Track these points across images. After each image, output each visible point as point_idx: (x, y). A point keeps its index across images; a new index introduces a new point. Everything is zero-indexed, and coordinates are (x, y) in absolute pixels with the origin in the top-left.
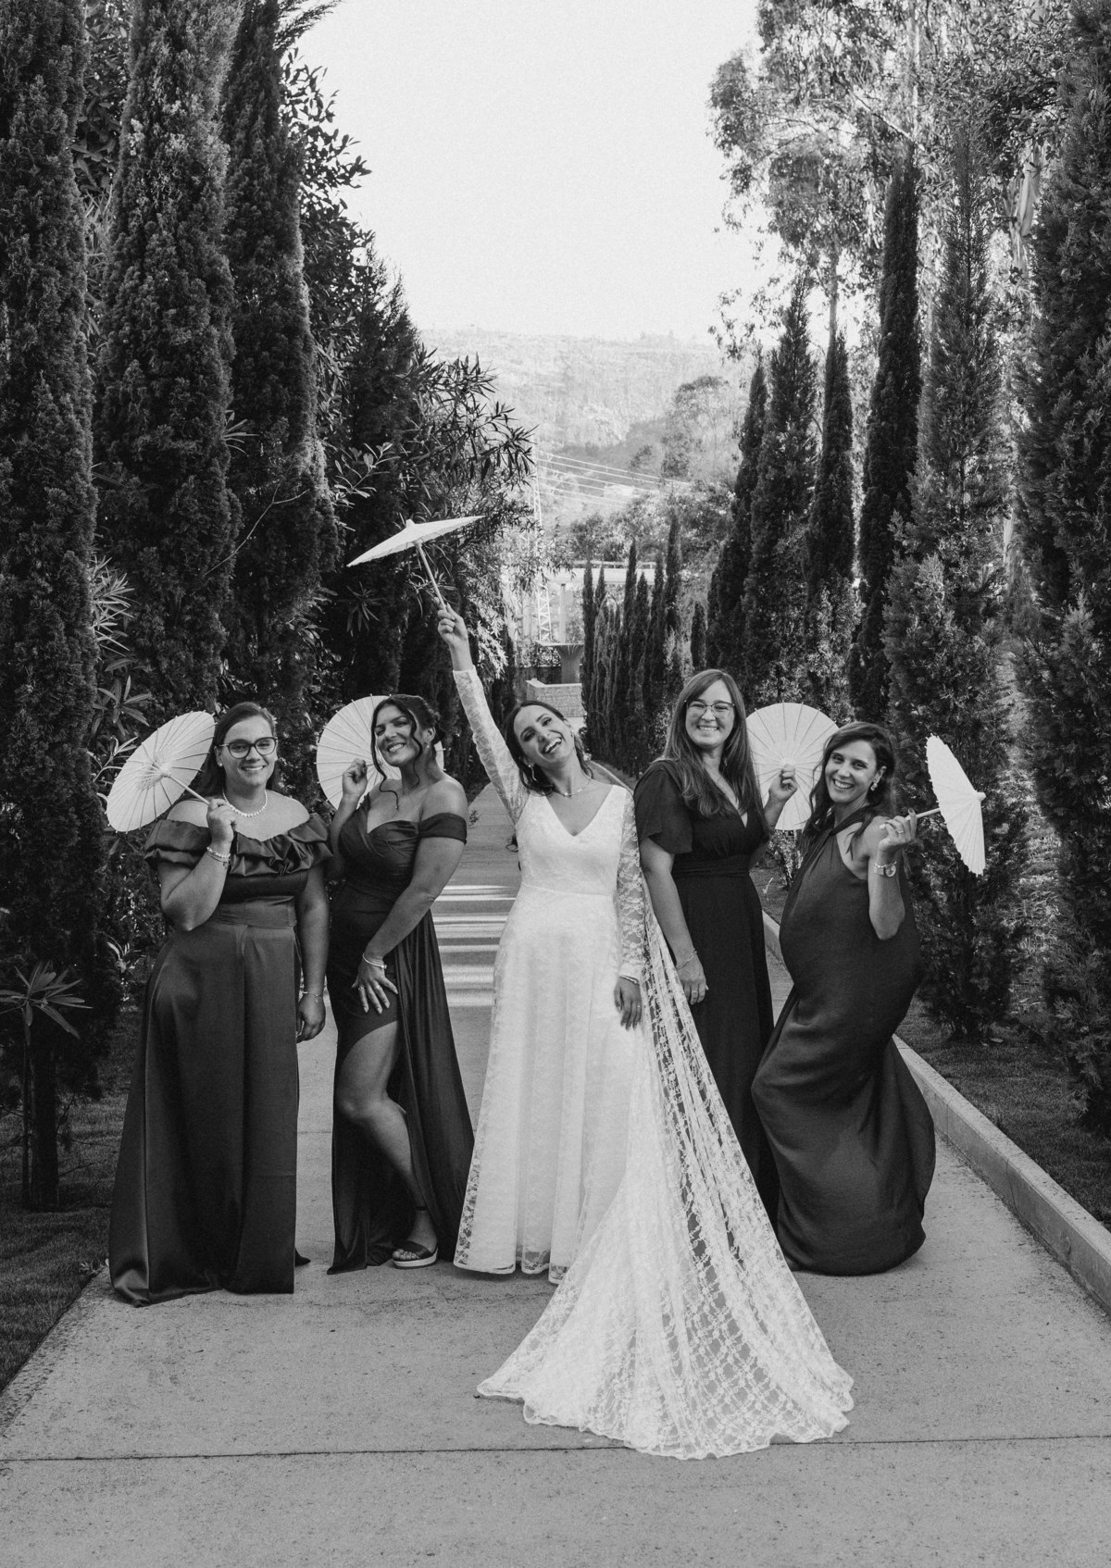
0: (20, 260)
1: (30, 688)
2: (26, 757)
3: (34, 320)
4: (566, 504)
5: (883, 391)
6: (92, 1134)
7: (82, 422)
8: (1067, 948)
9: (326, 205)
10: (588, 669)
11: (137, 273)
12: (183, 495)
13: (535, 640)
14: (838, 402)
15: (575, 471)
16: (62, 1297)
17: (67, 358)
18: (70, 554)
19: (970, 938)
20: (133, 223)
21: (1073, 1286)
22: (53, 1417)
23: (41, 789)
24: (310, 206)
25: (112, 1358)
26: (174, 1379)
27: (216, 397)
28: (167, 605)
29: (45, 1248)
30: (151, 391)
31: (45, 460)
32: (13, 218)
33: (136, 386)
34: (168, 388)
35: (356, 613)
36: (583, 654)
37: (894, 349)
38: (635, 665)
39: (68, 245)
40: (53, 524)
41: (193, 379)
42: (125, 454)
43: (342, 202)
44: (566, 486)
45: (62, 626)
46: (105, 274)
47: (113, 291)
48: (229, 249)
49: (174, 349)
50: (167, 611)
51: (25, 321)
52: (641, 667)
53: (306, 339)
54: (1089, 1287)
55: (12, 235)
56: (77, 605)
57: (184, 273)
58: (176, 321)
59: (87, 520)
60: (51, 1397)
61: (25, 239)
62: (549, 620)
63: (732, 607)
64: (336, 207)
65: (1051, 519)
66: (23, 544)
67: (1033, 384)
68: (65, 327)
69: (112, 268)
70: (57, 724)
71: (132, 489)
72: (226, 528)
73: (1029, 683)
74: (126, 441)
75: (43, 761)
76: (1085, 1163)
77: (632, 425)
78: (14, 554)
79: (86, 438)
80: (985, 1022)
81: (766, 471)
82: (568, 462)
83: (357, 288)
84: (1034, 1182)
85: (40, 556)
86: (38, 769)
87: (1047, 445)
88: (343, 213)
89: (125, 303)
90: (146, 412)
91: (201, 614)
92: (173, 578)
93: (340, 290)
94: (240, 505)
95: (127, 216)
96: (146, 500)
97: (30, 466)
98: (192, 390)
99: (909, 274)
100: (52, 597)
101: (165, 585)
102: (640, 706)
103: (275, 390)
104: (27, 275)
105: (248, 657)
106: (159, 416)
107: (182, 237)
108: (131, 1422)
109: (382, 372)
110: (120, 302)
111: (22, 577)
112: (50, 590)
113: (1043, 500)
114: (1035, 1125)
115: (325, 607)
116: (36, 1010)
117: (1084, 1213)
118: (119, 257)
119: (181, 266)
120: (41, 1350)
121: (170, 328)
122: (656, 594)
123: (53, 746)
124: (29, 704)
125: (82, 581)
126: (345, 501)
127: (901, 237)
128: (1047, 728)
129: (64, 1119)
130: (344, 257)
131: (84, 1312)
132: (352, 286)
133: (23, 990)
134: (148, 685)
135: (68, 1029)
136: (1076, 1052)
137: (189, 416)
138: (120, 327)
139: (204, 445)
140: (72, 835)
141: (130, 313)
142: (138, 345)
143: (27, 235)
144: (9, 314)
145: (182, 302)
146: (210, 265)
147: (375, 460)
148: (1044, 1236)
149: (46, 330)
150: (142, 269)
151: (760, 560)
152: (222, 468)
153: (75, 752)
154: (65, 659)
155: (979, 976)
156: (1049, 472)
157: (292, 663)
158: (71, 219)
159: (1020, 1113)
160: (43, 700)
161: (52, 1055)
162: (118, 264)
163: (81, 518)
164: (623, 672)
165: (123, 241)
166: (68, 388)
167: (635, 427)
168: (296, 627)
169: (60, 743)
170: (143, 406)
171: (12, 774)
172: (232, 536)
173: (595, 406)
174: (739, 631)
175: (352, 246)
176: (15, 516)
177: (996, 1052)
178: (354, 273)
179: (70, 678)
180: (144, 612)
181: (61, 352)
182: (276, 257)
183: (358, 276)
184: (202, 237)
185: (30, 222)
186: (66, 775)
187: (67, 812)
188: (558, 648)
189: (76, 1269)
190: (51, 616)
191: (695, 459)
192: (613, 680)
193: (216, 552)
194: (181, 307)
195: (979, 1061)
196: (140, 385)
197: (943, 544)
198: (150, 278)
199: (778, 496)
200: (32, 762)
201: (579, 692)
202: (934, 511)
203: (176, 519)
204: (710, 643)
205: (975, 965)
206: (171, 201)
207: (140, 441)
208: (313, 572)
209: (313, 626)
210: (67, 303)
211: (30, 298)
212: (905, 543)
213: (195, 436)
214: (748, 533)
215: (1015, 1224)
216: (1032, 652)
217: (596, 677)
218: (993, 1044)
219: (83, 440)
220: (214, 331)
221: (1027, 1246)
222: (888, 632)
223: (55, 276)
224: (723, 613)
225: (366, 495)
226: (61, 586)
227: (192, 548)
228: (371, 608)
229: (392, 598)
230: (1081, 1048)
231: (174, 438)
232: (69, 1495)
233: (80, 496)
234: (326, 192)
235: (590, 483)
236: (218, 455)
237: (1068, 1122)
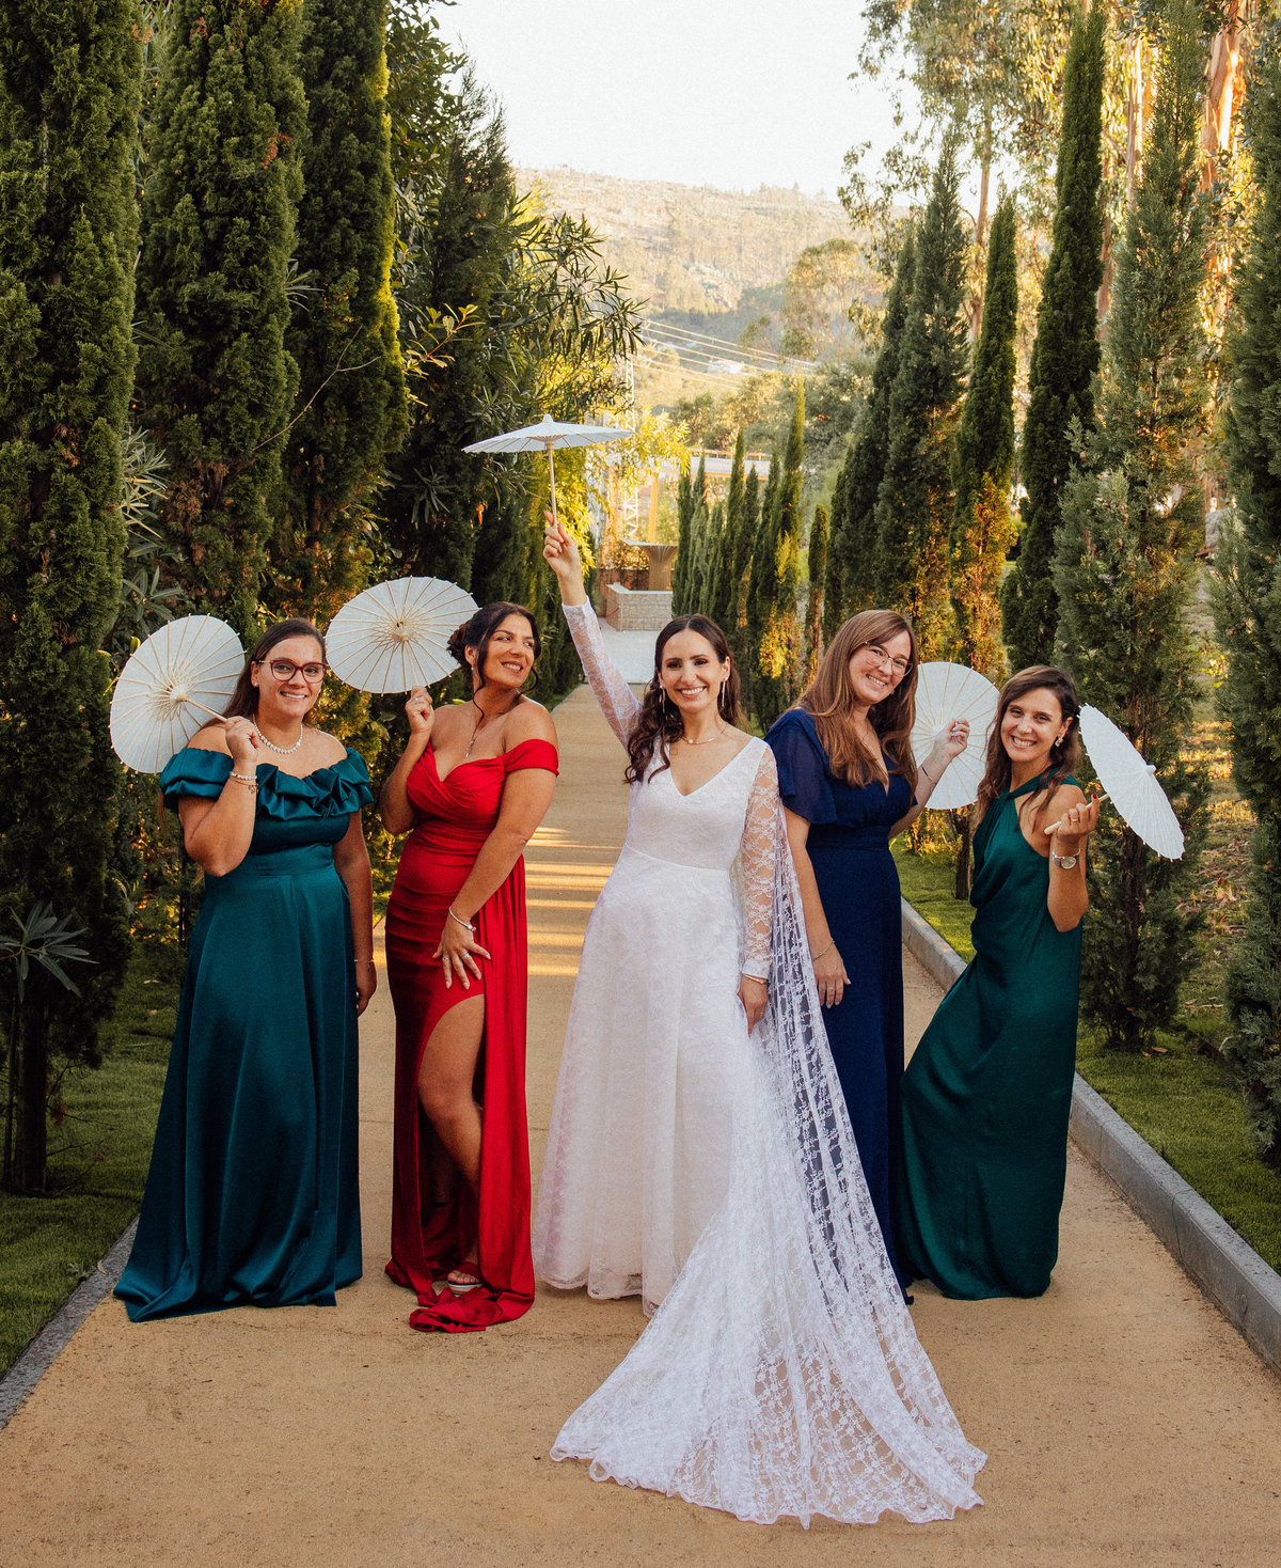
0: (67, 73)
1: (45, 578)
2: (34, 657)
3: (78, 144)
4: (663, 379)
5: (1057, 275)
6: (87, 1105)
7: (125, 267)
8: (1259, 951)
9: (413, 22)
10: (681, 574)
11: (197, 93)
12: (233, 356)
13: (620, 538)
14: (1003, 284)
15: (676, 341)
16: (46, 1303)
17: (111, 192)
18: (101, 422)
19: (1135, 928)
20: (195, 36)
21: (1248, 1354)
22: (33, 1450)
23: (49, 698)
24: (396, 23)
25: (103, 1381)
26: (177, 1414)
27: (279, 243)
28: (205, 484)
29: (28, 1241)
30: (203, 230)
31: (79, 309)
32: (63, 25)
33: (186, 225)
34: (223, 230)
35: (424, 501)
36: (676, 557)
37: (1073, 225)
38: (739, 574)
39: (123, 59)
40: (84, 385)
41: (254, 220)
42: (169, 305)
43: (433, 20)
44: (665, 358)
45: (86, 506)
46: (159, 92)
47: (167, 114)
48: (303, 69)
49: (234, 184)
50: (205, 491)
51: (67, 145)
52: (746, 578)
53: (385, 178)
54: (1267, 1355)
55: (60, 44)
56: (106, 482)
57: (251, 96)
58: (238, 152)
59: (123, 382)
60: (31, 1426)
61: (75, 49)
62: (636, 514)
63: (862, 516)
64: (426, 26)
65: (1266, 440)
66: (47, 407)
67: (1253, 279)
68: (112, 155)
69: (168, 85)
70: (73, 621)
71: (175, 347)
72: (281, 396)
73: (1230, 632)
74: (170, 289)
75: (55, 666)
76: (1265, 1205)
77: (744, 291)
78: (36, 417)
79: (128, 286)
80: (1147, 1028)
81: (909, 357)
82: (669, 331)
83: (443, 120)
84: (1206, 1227)
85: (66, 421)
86: (48, 674)
87: (1265, 352)
88: (434, 33)
89: (181, 128)
90: (197, 256)
91: (245, 495)
92: (215, 453)
93: (423, 120)
94: (298, 371)
95: (190, 27)
96: (190, 358)
97: (62, 315)
98: (251, 233)
99: (1092, 138)
100: (76, 471)
101: (206, 461)
102: (743, 622)
103: (345, 236)
104: (74, 92)
105: (294, 549)
106: (211, 262)
107: (251, 55)
108: (125, 1462)
109: (473, 220)
110: (174, 125)
111: (44, 448)
112: (75, 463)
113: (1258, 418)
114: (1205, 1155)
115: (388, 493)
116: (32, 961)
117: (1264, 1266)
118: (177, 73)
119: (248, 87)
120: (21, 1366)
121: (230, 159)
122: (769, 493)
123: (67, 647)
124: (42, 596)
125: (112, 455)
126: (418, 370)
127: (1084, 96)
128: (1249, 688)
129: (56, 1088)
130: (431, 83)
131: (71, 1323)
132: (438, 117)
133: (18, 935)
134: (179, 577)
135: (70, 986)
136: (1263, 1074)
137: (245, 263)
138: (173, 155)
139: (261, 298)
140: (83, 755)
141: (185, 141)
142: (192, 177)
143: (78, 45)
144: (50, 135)
145: (246, 130)
146: (282, 88)
147: (456, 324)
148: (1215, 1291)
149: (91, 157)
150: (202, 89)
151: (897, 461)
152: (281, 326)
153: (93, 657)
154: (88, 546)
155: (1145, 973)
156: (1268, 384)
157: (345, 558)
158: (130, 29)
159: (1187, 1139)
160: (60, 593)
161: (46, 1013)
162: (175, 82)
163: (116, 380)
164: (724, 582)
165: (183, 55)
166: (111, 226)
167: (748, 293)
168: (353, 515)
169: (78, 644)
170: (193, 249)
171: (18, 678)
172: (286, 407)
173: (702, 267)
174: (869, 543)
175: (440, 70)
176: (40, 373)
177: (1160, 1064)
178: (440, 102)
179: (92, 568)
180: (178, 490)
181: (107, 184)
182: (357, 81)
183: (445, 106)
184: (275, 55)
185: (82, 29)
186: (80, 683)
187: (79, 726)
188: (647, 548)
189: (64, 1271)
190: (74, 494)
191: (821, 336)
192: (711, 588)
193: (266, 425)
194: (244, 134)
195: (1138, 1074)
196: (191, 224)
197: (1128, 458)
198: (211, 100)
199: (921, 386)
200: (42, 666)
201: (670, 601)
202: (1119, 418)
203: (223, 383)
204: (833, 554)
205: (1141, 960)
206: (242, 11)
207: (186, 290)
208: (376, 453)
209: (372, 516)
210: (117, 126)
211: (76, 119)
212: (1083, 455)
213: (252, 288)
214: (886, 429)
215: (1179, 1273)
216: (1236, 596)
217: (690, 585)
218: (1155, 1054)
219: (124, 288)
220: (281, 165)
221: (1194, 1302)
222: (1058, 559)
223: (107, 96)
224: (852, 521)
225: (442, 365)
226: (88, 459)
227: (239, 419)
228: (440, 496)
229: (466, 486)
230: (1269, 1069)
231: (227, 288)
232: (50, 1548)
233: (117, 354)
234: (415, 8)
235: (692, 356)
236: (275, 310)
237: (1244, 1154)
